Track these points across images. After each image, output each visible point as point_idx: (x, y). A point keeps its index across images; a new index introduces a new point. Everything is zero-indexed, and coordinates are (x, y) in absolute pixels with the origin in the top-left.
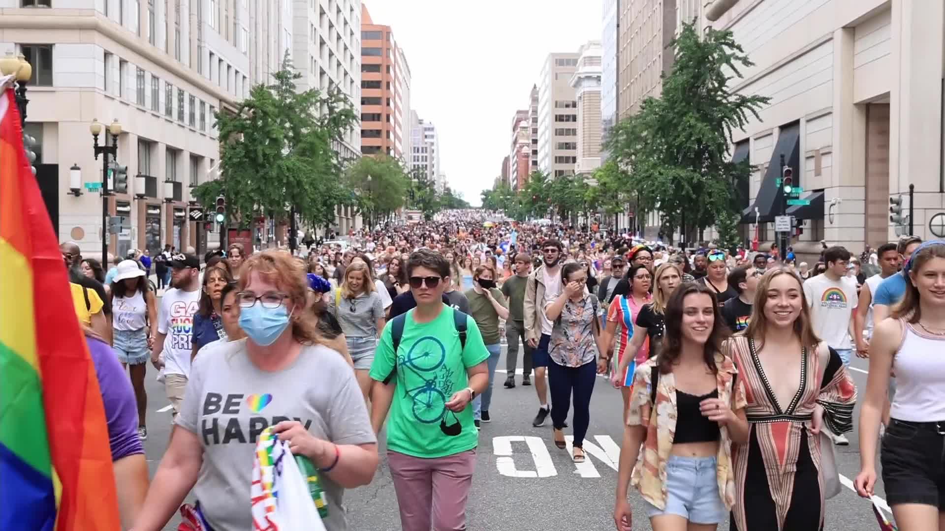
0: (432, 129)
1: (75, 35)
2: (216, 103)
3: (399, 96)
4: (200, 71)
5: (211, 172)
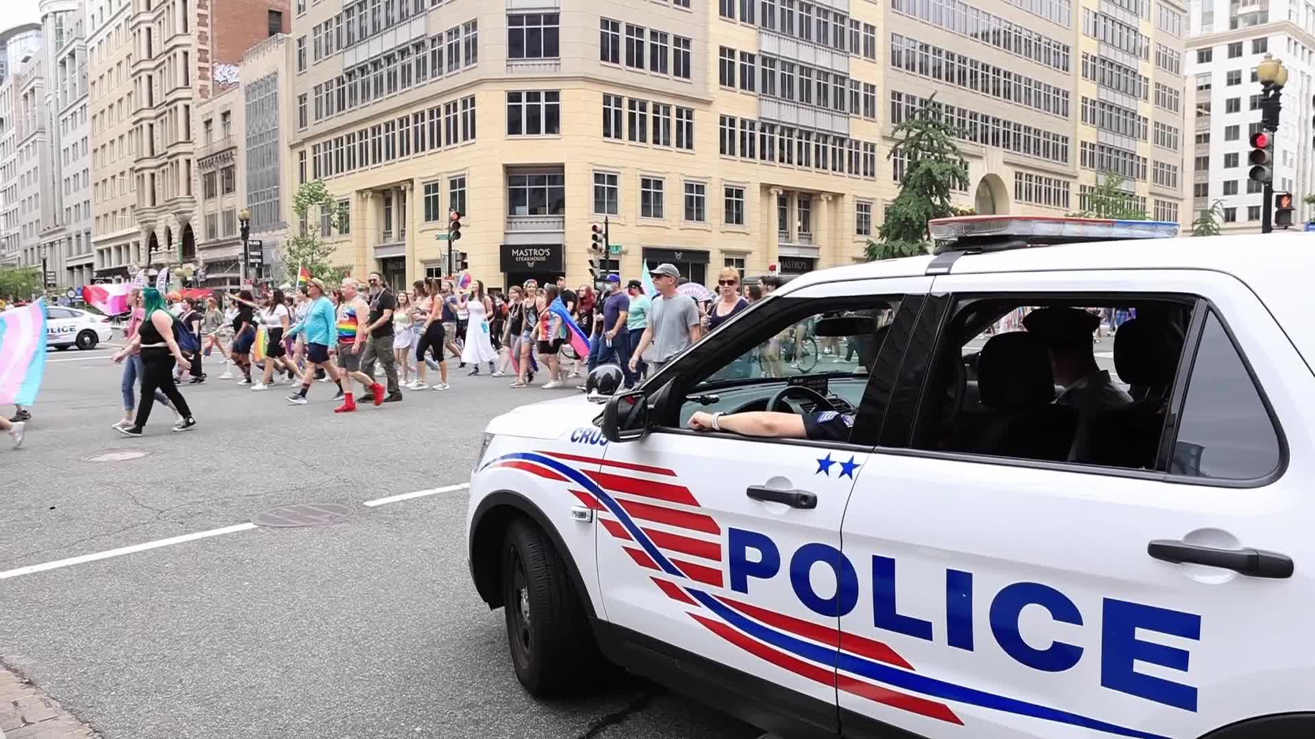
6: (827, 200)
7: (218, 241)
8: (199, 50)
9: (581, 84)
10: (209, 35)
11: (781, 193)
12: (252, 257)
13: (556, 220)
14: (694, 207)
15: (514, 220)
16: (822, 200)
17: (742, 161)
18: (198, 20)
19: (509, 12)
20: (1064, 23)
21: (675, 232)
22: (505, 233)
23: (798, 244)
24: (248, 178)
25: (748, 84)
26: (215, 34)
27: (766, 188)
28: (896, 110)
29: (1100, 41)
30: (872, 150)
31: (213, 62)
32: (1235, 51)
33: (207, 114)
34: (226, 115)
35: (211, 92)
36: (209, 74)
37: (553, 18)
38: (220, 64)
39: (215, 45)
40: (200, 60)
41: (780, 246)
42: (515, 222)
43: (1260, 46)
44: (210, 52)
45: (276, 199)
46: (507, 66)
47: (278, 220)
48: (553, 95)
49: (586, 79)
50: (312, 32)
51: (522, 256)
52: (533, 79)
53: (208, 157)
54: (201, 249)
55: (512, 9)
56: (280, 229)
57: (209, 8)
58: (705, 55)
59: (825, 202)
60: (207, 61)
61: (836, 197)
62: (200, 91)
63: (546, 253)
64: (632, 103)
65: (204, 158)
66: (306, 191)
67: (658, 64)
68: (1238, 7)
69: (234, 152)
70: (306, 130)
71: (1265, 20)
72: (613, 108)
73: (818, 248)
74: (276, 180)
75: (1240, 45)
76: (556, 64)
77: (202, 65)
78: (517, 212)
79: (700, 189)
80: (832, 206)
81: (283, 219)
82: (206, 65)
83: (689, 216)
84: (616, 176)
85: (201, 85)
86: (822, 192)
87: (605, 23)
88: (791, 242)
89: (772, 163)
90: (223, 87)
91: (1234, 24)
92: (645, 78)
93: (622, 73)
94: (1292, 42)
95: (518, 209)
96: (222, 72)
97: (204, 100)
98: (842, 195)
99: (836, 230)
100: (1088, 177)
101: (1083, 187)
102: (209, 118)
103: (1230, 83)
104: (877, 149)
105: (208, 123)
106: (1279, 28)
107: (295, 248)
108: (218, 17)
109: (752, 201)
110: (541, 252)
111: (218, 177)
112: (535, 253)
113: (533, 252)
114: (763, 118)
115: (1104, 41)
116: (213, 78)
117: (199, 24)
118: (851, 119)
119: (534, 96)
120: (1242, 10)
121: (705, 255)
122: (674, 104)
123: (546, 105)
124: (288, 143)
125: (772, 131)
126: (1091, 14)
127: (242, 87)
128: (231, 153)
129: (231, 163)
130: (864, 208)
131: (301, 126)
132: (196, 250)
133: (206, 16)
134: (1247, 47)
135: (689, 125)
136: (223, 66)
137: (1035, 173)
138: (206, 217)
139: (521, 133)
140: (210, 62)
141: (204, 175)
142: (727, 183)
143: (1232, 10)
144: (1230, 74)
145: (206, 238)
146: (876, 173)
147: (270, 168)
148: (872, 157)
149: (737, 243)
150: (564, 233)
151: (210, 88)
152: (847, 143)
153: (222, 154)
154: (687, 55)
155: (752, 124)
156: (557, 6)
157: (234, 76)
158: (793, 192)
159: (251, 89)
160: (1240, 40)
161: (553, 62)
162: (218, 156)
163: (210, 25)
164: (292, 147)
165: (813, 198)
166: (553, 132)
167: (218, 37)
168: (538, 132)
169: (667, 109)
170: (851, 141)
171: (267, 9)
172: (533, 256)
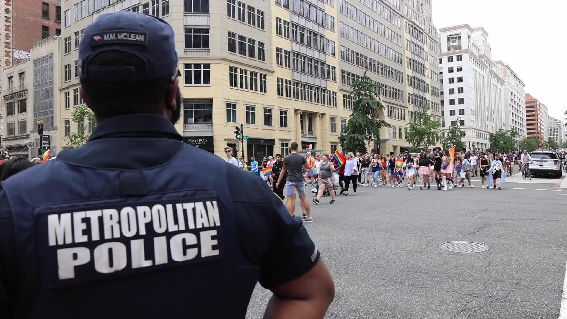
0: (561, 122)
1: (467, 129)
2: (489, 134)
3: (542, 117)
4: (486, 129)
5: (488, 147)
6: (319, 116)
7: (16, 136)
8: (6, 42)
9: (220, 61)
10: (11, 35)
11: (302, 113)
12: (44, 144)
13: (208, 125)
14: (268, 120)
15: (187, 125)
16: (317, 117)
17: (286, 99)
18: (5, 27)
19: (185, 27)
20: (400, 44)
21: (260, 130)
22: (184, 131)
23: (308, 136)
24: (34, 105)
25: (288, 65)
26: (14, 35)
27: (296, 111)
28: (343, 77)
29: (411, 52)
30: (336, 95)
31: (13, 49)
32: (450, 60)
33: (10, 73)
34: (21, 74)
35: (11, 63)
36: (11, 54)
37: (207, 31)
38: (16, 50)
39: (14, 40)
40: (5, 47)
41: (302, 137)
42: (188, 126)
43: (459, 58)
44: (11, 43)
45: (51, 116)
46: (184, 52)
47: (52, 126)
48: (207, 66)
49: (222, 59)
50: (74, 35)
51: (193, 142)
52: (197, 58)
53: (10, 95)
54: (4, 141)
55: (186, 26)
56: (54, 130)
57: (11, 22)
58: (271, 50)
59: (318, 117)
60: (10, 48)
61: (323, 115)
62: (6, 62)
63: (205, 140)
64: (241, 71)
65: (8, 95)
66: (79, 111)
67: (252, 54)
68: (450, 43)
69: (26, 92)
70: (70, 81)
71: (460, 48)
72: (233, 73)
73: (316, 138)
74: (51, 106)
75: (452, 57)
76: (208, 52)
77: (7, 49)
78: (188, 121)
79: (270, 111)
80: (321, 119)
81: (55, 125)
82: (9, 50)
83: (266, 124)
84: (235, 105)
85: (6, 60)
86: (317, 113)
87: (229, 34)
88: (305, 135)
89: (298, 100)
90: (18, 61)
91: (449, 49)
92: (246, 59)
93: (236, 57)
94: (470, 57)
95: (189, 119)
96: (17, 54)
97: (7, 67)
98: (325, 114)
99: (323, 130)
100: (411, 108)
101: (409, 112)
102: (11, 75)
103: (449, 72)
104: (337, 94)
105: (10, 78)
106: (466, 51)
107: (73, 139)
108: (15, 27)
109: (291, 116)
110: (203, 140)
111: (16, 105)
112: (200, 141)
113: (199, 140)
114: (294, 80)
115: (413, 52)
116: (13, 56)
117: (5, 30)
118: (327, 81)
119: (197, 66)
120: (452, 44)
121: (273, 141)
122: (259, 72)
123: (203, 71)
124: (59, 88)
125: (297, 85)
126: (408, 41)
127: (32, 61)
128: (25, 93)
129: (24, 98)
130: (333, 119)
131: (66, 80)
132: (2, 141)
133: (10, 26)
134: (455, 58)
135: (265, 82)
136: (18, 51)
137: (393, 106)
138: (8, 124)
139: (191, 84)
140: (11, 48)
141: (7, 104)
142: (281, 109)
143: (448, 44)
144: (449, 68)
145: (8, 134)
146: (337, 105)
147: (48, 100)
148: (336, 98)
149: (285, 136)
150: (213, 131)
151: (11, 61)
152: (326, 92)
153: (19, 93)
154: (263, 50)
155: (290, 82)
156: (209, 25)
157: (24, 56)
158: (306, 113)
159: (37, 62)
160: (452, 55)
161: (207, 51)
162: (17, 94)
163: (11, 30)
164: (61, 90)
165: (313, 116)
166: (207, 84)
167: (15, 36)
168: (200, 83)
169: (256, 74)
170: (328, 91)
171: (41, 25)
172: (199, 142)
